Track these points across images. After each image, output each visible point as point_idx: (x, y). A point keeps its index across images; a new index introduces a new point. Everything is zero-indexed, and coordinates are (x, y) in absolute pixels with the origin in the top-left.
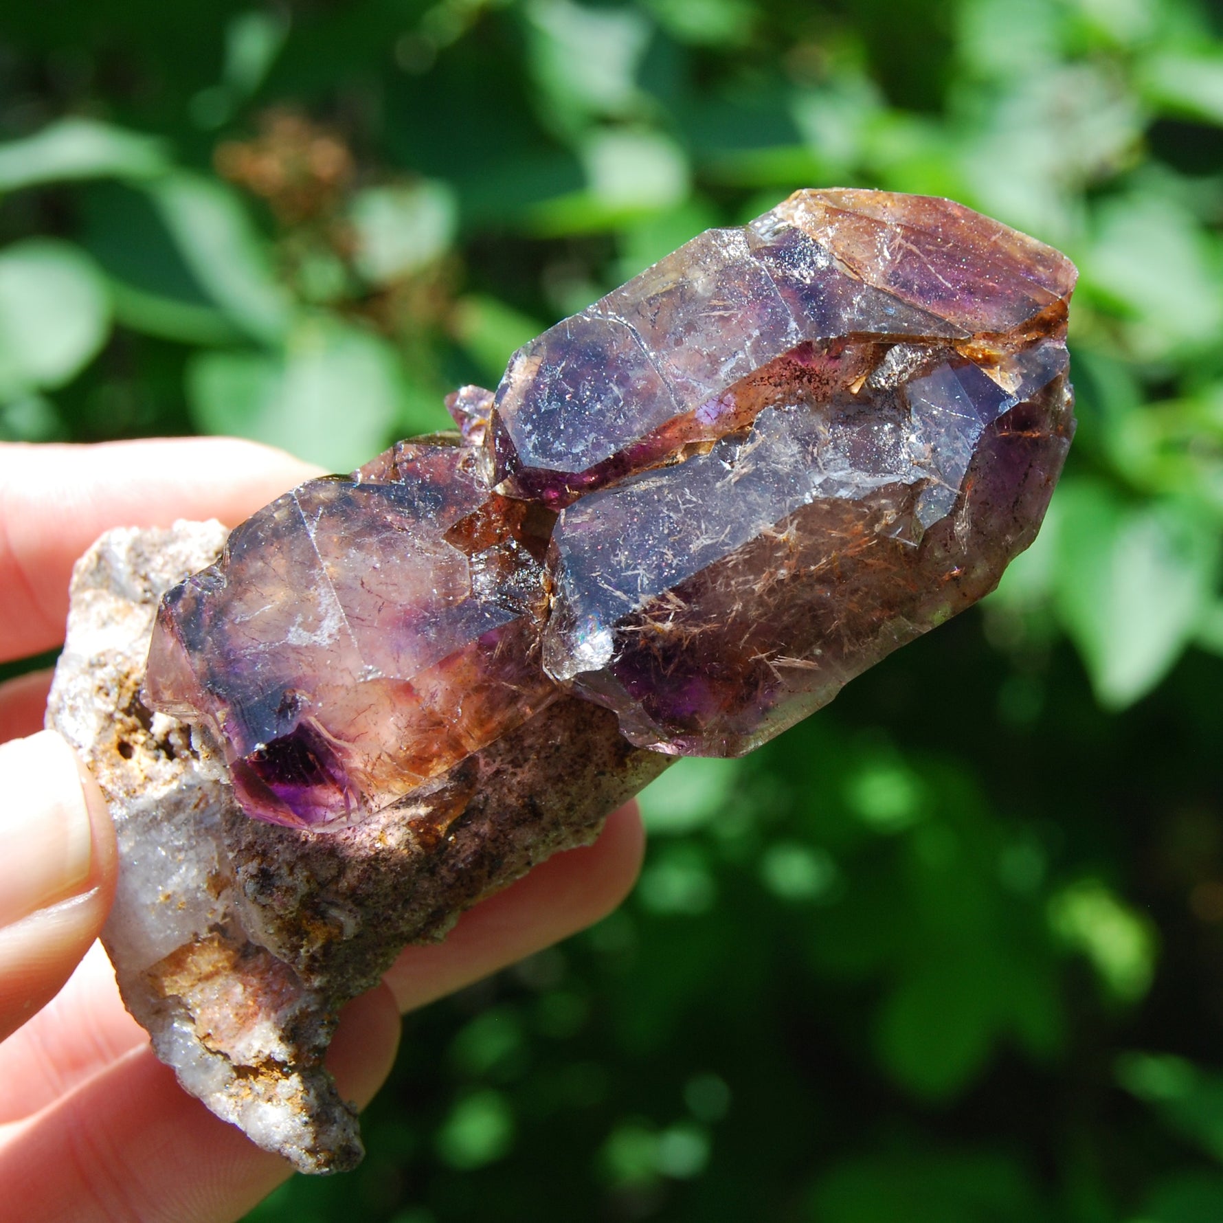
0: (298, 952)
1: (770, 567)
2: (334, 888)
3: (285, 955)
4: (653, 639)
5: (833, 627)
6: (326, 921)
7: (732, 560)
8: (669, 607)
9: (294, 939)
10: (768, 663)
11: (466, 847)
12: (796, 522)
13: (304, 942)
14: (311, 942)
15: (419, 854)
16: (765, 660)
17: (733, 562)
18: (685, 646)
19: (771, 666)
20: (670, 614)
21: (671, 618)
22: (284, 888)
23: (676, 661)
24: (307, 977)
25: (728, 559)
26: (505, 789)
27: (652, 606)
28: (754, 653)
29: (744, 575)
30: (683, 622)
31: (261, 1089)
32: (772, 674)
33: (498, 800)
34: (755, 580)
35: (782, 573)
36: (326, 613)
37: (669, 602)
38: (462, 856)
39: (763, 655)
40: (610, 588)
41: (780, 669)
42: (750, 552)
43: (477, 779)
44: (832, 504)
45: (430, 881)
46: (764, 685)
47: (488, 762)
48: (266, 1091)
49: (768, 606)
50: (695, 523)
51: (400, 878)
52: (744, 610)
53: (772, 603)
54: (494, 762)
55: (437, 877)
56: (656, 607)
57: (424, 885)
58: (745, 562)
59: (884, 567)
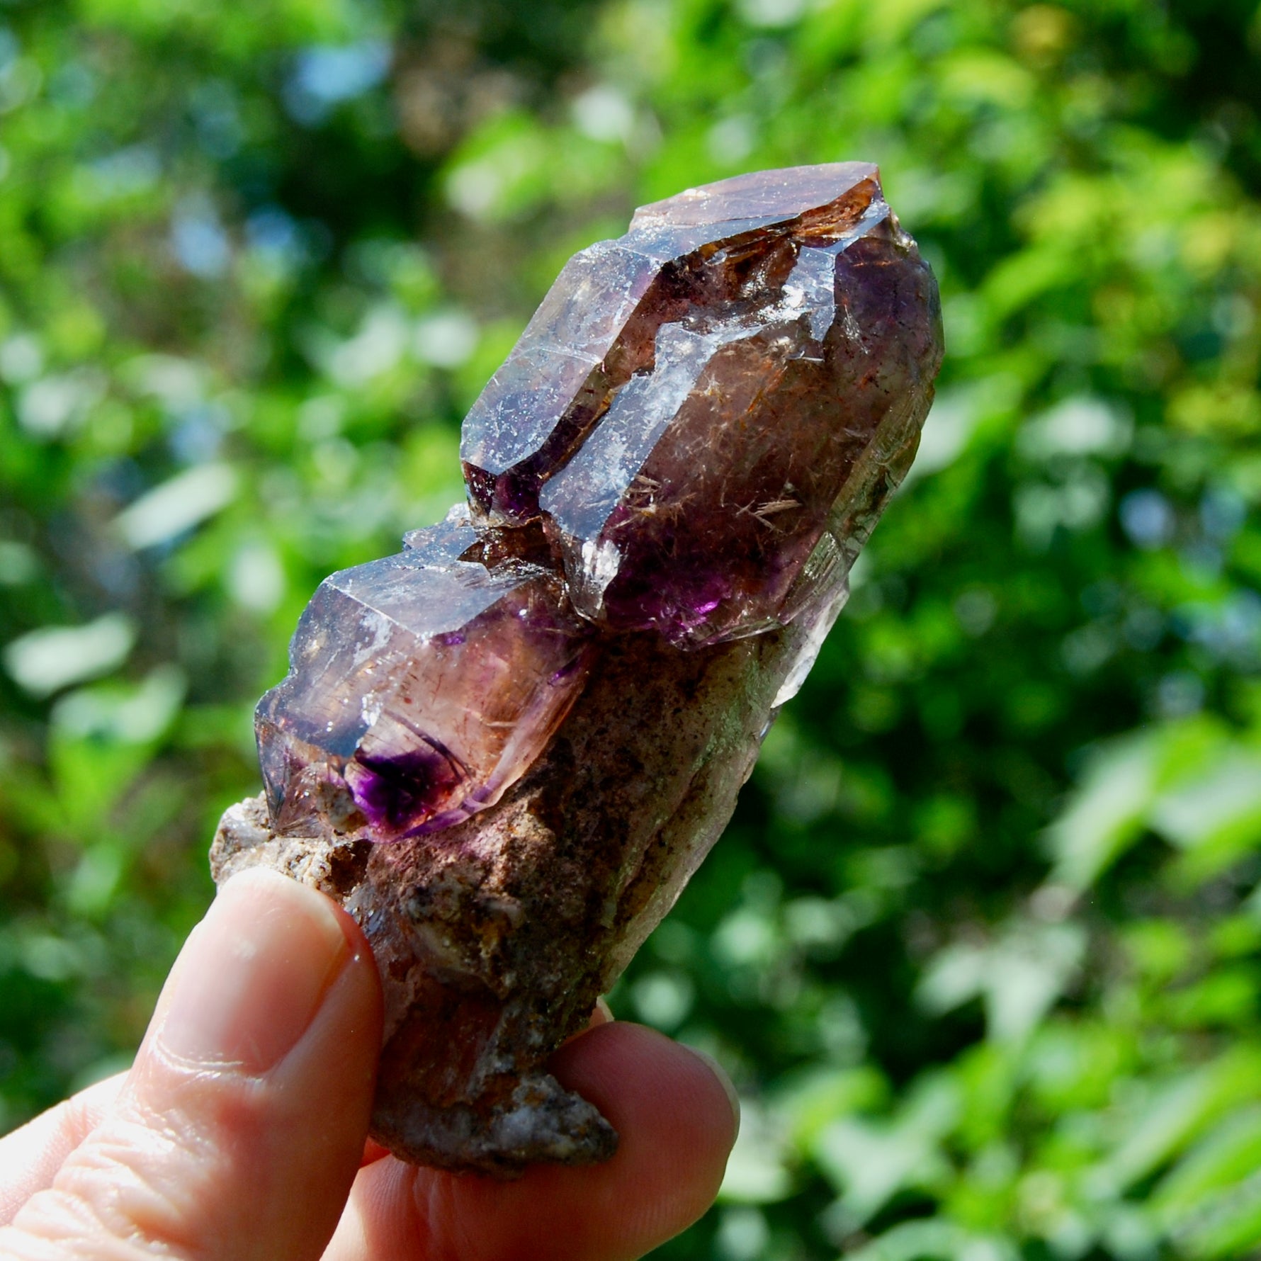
0: (479, 957)
1: (711, 423)
3: (469, 965)
4: (646, 525)
5: (791, 462)
6: (491, 916)
7: (677, 429)
8: (645, 491)
9: (471, 944)
10: (753, 514)
11: (590, 824)
12: (713, 375)
13: (481, 945)
14: (487, 943)
15: (550, 837)
16: (750, 513)
17: (679, 431)
18: (676, 523)
19: (758, 517)
20: (650, 497)
21: (652, 499)
22: (441, 893)
23: (676, 540)
24: (496, 982)
25: (673, 429)
26: (600, 754)
27: (632, 496)
28: (737, 509)
29: (694, 438)
30: (663, 500)
31: (499, 1108)
32: (762, 524)
33: (599, 767)
34: (705, 440)
35: (724, 426)
36: (377, 628)
37: (644, 486)
38: (591, 831)
39: (745, 509)
40: (595, 504)
41: (766, 516)
42: (688, 415)
43: (574, 757)
44: (736, 349)
45: (572, 864)
46: (761, 538)
47: (578, 741)
48: (504, 1105)
49: (727, 460)
50: (639, 424)
51: (542, 862)
52: (710, 470)
53: (730, 456)
54: (583, 739)
55: (577, 859)
56: (636, 496)
57: (568, 867)
58: (690, 426)
59: (806, 391)
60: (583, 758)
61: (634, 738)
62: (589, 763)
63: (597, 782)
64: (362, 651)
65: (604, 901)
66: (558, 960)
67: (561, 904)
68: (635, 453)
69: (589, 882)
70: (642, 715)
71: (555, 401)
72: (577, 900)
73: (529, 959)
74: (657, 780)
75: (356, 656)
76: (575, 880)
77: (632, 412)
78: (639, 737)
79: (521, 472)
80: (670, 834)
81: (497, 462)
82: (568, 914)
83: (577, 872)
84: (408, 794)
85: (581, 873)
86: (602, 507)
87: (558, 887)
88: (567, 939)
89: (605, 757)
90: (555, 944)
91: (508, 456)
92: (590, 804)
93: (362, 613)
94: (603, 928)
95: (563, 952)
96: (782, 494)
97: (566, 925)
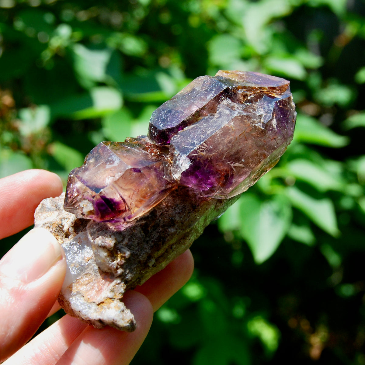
1: (228, 135)
2: (122, 244)
4: (201, 157)
5: (246, 154)
6: (121, 252)
7: (218, 134)
8: (204, 148)
9: (113, 258)
10: (231, 165)
11: (155, 236)
12: (233, 122)
13: (115, 260)
14: (117, 259)
15: (143, 236)
16: (230, 164)
18: (209, 160)
19: (232, 166)
20: (204, 150)
21: (205, 151)
22: (109, 241)
23: (207, 165)
24: (116, 271)
25: (217, 133)
26: (165, 217)
27: (200, 148)
28: (227, 162)
29: (222, 138)
30: (208, 152)
31: (106, 307)
32: (232, 168)
33: (163, 221)
34: (225, 139)
35: (231, 137)
36: (115, 160)
37: (204, 146)
38: (155, 238)
39: (229, 162)
40: (188, 147)
41: (234, 166)
42: (222, 131)
43: (157, 215)
44: (241, 117)
45: (147, 245)
46: (231, 172)
47: (159, 211)
48: (107, 307)
49: (229, 147)
50: (207, 129)
51: (139, 242)
52: (223, 149)
53: (230, 146)
54: (161, 211)
55: (149, 244)
56: (201, 148)
57: (145, 246)
58: (222, 134)
59: (257, 136)
60: (159, 217)
61: (176, 216)
62: (160, 219)
63: (161, 225)
64: (109, 165)
65: (152, 259)
66: (135, 271)
67: (140, 255)
68: (204, 136)
69: (150, 252)
70: (180, 210)
71: (183, 114)
72: (145, 256)
73: (127, 268)
74: (178, 230)
75: (107, 166)
76: (146, 250)
77: (206, 125)
78: (177, 216)
79: (167, 131)
80: (175, 246)
81: (161, 126)
82: (142, 259)
83: (148, 248)
84: (110, 210)
85: (148, 249)
86: (190, 148)
87: (141, 250)
88: (139, 266)
89: (166, 218)
90: (135, 266)
91: (164, 125)
92: (157, 230)
93: (112, 155)
94: (149, 266)
95: (137, 269)
96: (240, 162)
97: (139, 262)
